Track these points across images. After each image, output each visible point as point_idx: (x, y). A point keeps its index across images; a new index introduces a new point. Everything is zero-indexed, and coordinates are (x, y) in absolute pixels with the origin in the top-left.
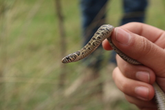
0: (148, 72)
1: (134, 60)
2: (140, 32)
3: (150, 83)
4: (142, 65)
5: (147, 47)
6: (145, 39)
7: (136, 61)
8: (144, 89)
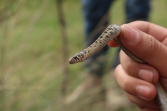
0: (152, 70)
1: (139, 58)
2: (147, 31)
3: (153, 82)
4: (146, 63)
5: (154, 47)
6: (153, 38)
7: (141, 59)
8: (146, 88)
